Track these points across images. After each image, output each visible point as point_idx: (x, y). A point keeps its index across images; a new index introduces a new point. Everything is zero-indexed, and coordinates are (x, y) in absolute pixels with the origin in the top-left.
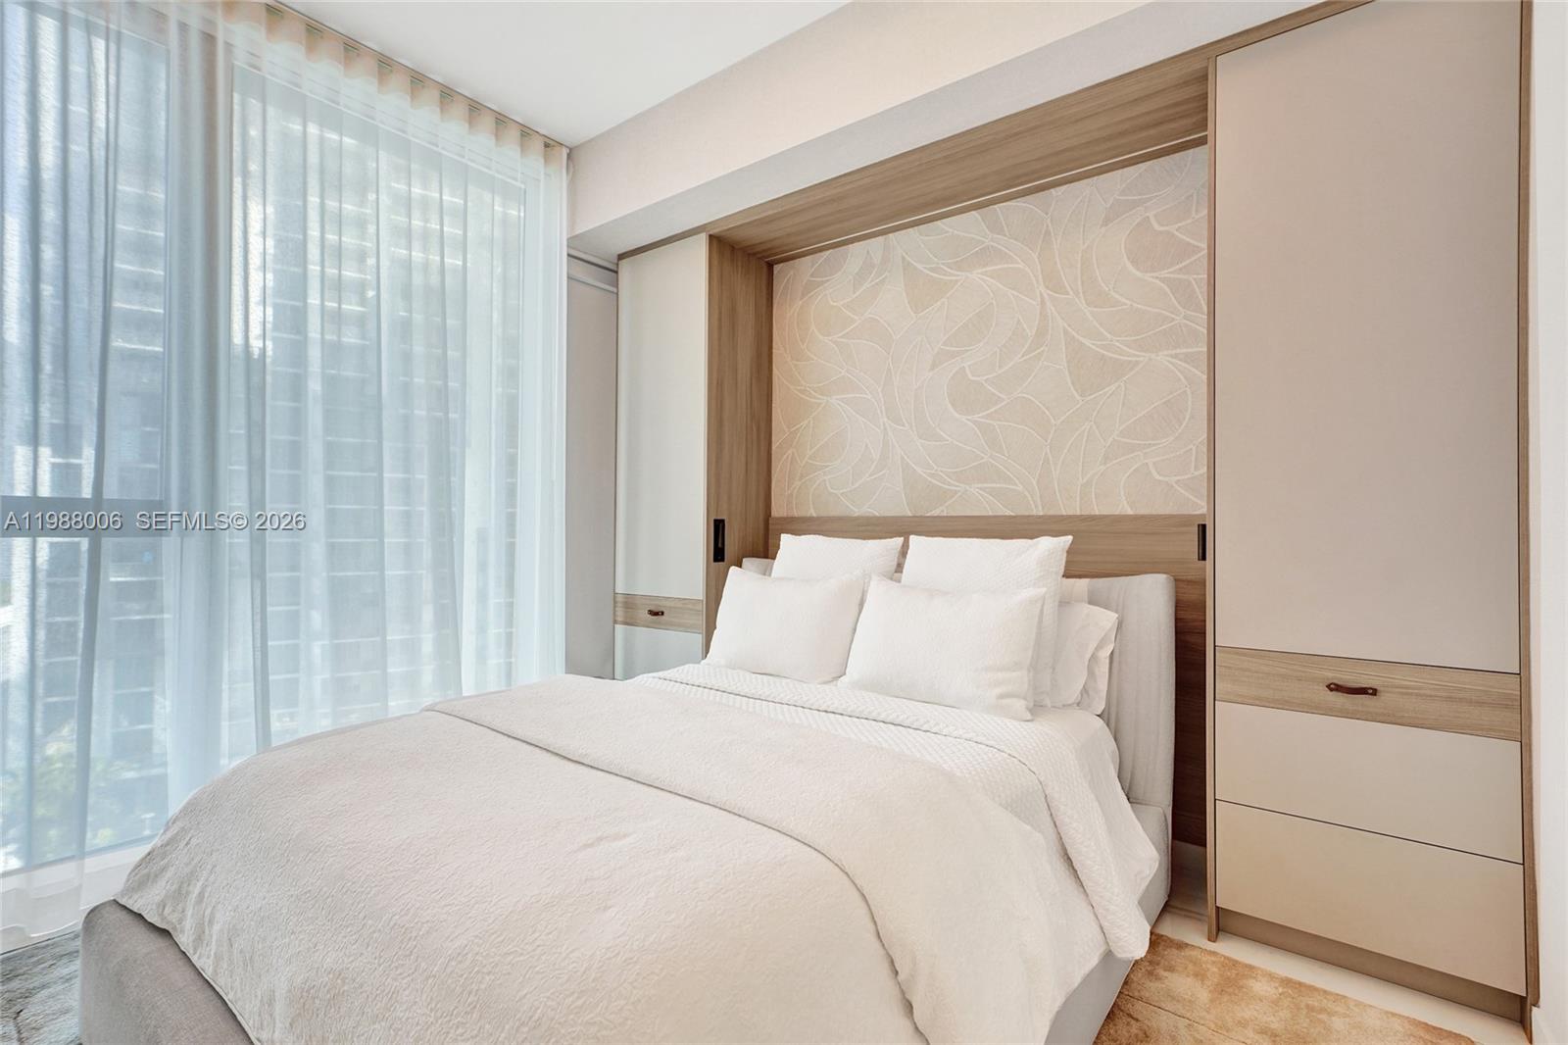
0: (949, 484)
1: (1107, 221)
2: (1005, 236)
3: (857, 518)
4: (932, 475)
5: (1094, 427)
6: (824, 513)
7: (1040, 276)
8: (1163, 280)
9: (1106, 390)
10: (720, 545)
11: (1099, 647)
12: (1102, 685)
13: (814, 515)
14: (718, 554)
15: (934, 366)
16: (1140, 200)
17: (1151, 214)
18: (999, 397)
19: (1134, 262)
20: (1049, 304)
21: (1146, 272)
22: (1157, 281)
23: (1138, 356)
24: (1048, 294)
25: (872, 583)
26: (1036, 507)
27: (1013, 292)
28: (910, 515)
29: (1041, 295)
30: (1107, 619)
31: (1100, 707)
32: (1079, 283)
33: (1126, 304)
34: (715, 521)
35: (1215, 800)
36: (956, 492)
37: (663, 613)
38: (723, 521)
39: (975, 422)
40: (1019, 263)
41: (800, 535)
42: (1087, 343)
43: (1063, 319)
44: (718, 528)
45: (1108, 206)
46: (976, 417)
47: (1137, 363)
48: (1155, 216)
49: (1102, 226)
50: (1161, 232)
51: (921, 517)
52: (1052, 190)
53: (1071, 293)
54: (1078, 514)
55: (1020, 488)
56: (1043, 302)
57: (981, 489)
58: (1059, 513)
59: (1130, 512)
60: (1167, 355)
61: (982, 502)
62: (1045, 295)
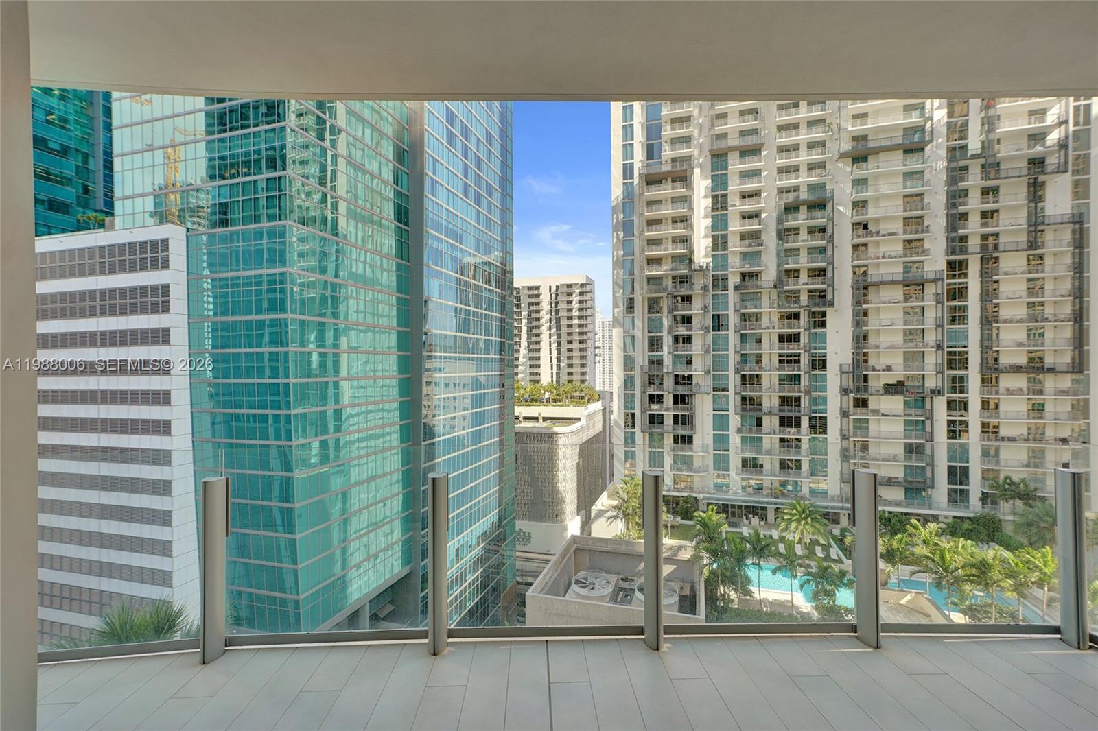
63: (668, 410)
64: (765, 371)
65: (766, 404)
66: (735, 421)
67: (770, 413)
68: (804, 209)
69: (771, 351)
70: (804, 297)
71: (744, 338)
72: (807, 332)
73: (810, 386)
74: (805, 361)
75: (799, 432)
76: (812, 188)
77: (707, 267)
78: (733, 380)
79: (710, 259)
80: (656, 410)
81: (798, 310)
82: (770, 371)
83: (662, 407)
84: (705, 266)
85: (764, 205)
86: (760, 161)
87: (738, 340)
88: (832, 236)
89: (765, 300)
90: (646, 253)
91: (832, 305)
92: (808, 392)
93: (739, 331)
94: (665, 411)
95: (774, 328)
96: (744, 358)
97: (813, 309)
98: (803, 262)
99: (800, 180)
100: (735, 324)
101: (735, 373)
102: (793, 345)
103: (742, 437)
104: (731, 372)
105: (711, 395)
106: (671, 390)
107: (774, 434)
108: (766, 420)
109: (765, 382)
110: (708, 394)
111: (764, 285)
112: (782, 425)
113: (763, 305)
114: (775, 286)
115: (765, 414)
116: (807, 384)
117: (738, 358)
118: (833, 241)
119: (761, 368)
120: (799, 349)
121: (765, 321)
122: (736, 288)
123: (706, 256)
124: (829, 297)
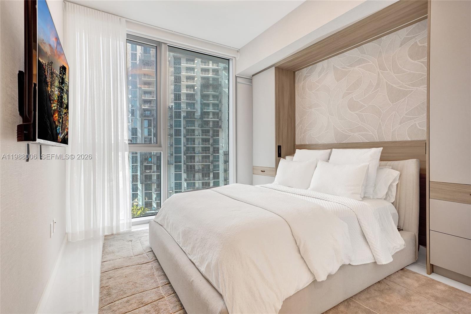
0: (348, 133)
1: (401, 45)
2: (366, 54)
3: (320, 144)
4: (342, 131)
5: (397, 112)
6: (310, 143)
7: (378, 66)
8: (421, 62)
9: (401, 100)
10: (280, 153)
11: (392, 182)
12: (394, 194)
13: (308, 144)
14: (279, 155)
15: (343, 97)
16: (413, 36)
17: (417, 41)
18: (364, 105)
19: (411, 57)
20: (381, 74)
21: (415, 60)
22: (419, 63)
23: (413, 88)
24: (380, 71)
25: (319, 162)
26: (377, 139)
27: (369, 72)
28: (336, 143)
29: (378, 72)
30: (396, 173)
31: (393, 200)
32: (391, 66)
33: (408, 72)
34: (278, 146)
35: (430, 230)
36: (350, 135)
37: (265, 171)
38: (280, 146)
39: (356, 114)
40: (370, 63)
41: (301, 149)
42: (394, 86)
43: (385, 79)
44: (279, 148)
45: (402, 40)
46: (357, 112)
47: (412, 91)
48: (419, 41)
49: (399, 47)
50: (421, 46)
51: (340, 143)
52: (382, 38)
53: (388, 70)
54: (391, 141)
55: (371, 133)
56: (379, 74)
57: (359, 134)
58: (384, 141)
59: (409, 140)
60: (423, 87)
61: (359, 138)
62: (380, 72)
63: (154, 172)
64: (196, 154)
65: (196, 168)
66: (184, 176)
67: (198, 172)
68: (211, 88)
69: (198, 145)
70: (211, 124)
71: (188, 140)
72: (212, 138)
73: (213, 160)
74: (211, 150)
75: (209, 179)
76: (214, 79)
77: (172, 107)
78: (183, 158)
79: (173, 104)
80: (149, 173)
81: (209, 129)
82: (198, 154)
83: (150, 171)
84: (171, 106)
85: (195, 83)
86: (194, 64)
87: (185, 141)
88: (221, 100)
89: (196, 124)
90: (143, 98)
91: (220, 127)
92: (212, 163)
93: (185, 137)
94: (152, 173)
95: (199, 136)
96: (188, 149)
97: (214, 129)
98: (211, 109)
99: (209, 75)
100: (184, 134)
101: (184, 155)
102: (207, 143)
103: (187, 182)
104: (182, 154)
105: (174, 165)
106: (155, 162)
107: (200, 180)
108: (197, 175)
109: (197, 159)
110: (173, 164)
111: (196, 117)
112: (203, 176)
113: (196, 126)
114: (200, 118)
115: (197, 172)
116: (212, 159)
117: (185, 148)
118: (221, 102)
119: (195, 153)
120: (210, 145)
121: (196, 133)
122: (184, 118)
123: (172, 102)
124: (220, 124)
